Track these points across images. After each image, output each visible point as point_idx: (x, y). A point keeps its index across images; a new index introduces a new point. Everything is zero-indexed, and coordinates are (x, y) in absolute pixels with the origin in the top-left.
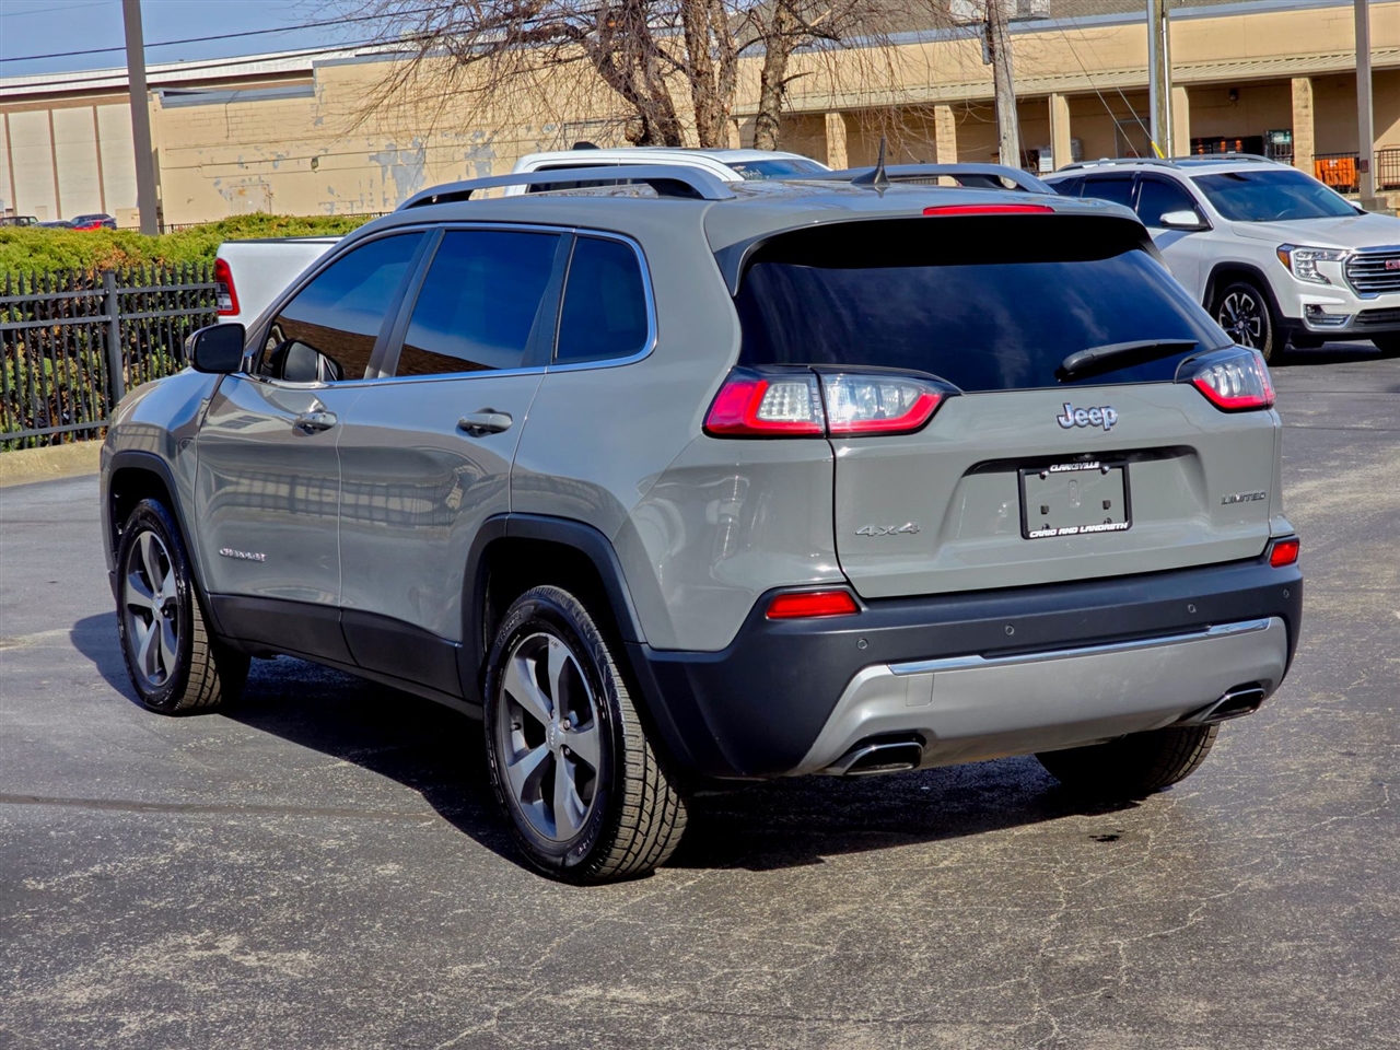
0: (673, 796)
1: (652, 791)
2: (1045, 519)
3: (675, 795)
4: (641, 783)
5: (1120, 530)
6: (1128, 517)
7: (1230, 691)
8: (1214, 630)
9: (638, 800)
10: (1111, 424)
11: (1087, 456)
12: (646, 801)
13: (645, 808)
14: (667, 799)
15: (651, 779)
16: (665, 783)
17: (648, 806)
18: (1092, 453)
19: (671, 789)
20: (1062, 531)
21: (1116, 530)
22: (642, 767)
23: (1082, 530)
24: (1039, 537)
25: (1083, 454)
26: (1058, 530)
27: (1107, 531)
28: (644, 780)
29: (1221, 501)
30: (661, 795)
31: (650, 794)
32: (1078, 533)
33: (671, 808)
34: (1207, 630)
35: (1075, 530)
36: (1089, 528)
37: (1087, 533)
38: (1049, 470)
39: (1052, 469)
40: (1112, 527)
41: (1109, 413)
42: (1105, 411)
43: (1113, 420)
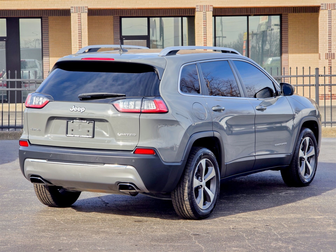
2: (72, 132)
5: (90, 138)
6: (93, 135)
11: (78, 119)
18: (78, 118)
20: (75, 136)
21: (89, 137)
23: (80, 136)
24: (69, 136)
25: (76, 118)
26: (74, 135)
27: (86, 137)
32: (79, 137)
34: (103, 165)
35: (79, 136)
36: (82, 136)
37: (82, 137)
38: (73, 121)
39: (74, 121)
40: (88, 136)
41: (83, 109)
42: (82, 108)
43: (83, 111)
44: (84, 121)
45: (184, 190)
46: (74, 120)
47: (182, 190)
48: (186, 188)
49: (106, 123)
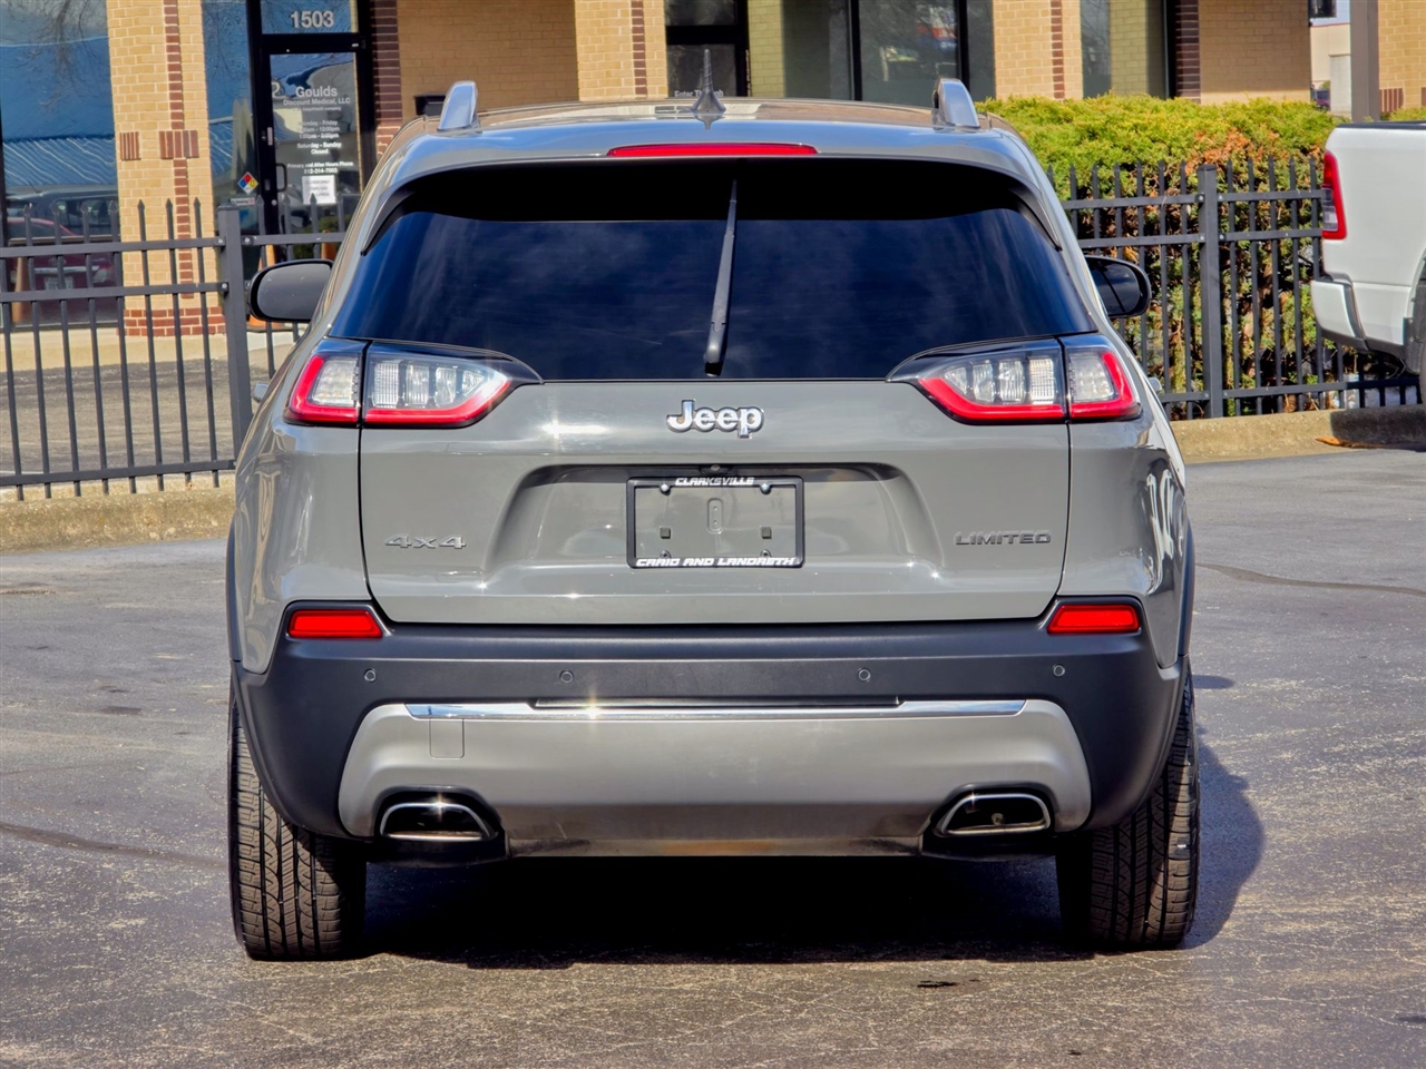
0: (304, 854)
1: (273, 846)
2: (666, 544)
3: (308, 854)
4: (257, 833)
6: (801, 550)
7: (977, 791)
8: (908, 706)
9: (256, 853)
10: (751, 430)
11: (715, 469)
12: (267, 857)
13: (267, 864)
14: (296, 857)
15: (271, 829)
16: (291, 837)
17: (271, 862)
18: (722, 465)
19: (299, 845)
20: (689, 561)
21: (775, 566)
22: (257, 813)
23: (721, 563)
24: (650, 567)
25: (710, 465)
26: (682, 561)
27: (760, 566)
28: (261, 828)
29: (955, 541)
30: (287, 851)
31: (270, 847)
32: (715, 566)
33: (303, 869)
34: (895, 706)
35: (709, 561)
36: (733, 561)
37: (731, 566)
38: (671, 483)
39: (677, 483)
40: (770, 561)
41: (750, 416)
42: (744, 413)
43: (756, 425)
44: (742, 482)
45: (1171, 804)
46: (675, 478)
47: (1162, 806)
48: (1181, 793)
49: (882, 483)
